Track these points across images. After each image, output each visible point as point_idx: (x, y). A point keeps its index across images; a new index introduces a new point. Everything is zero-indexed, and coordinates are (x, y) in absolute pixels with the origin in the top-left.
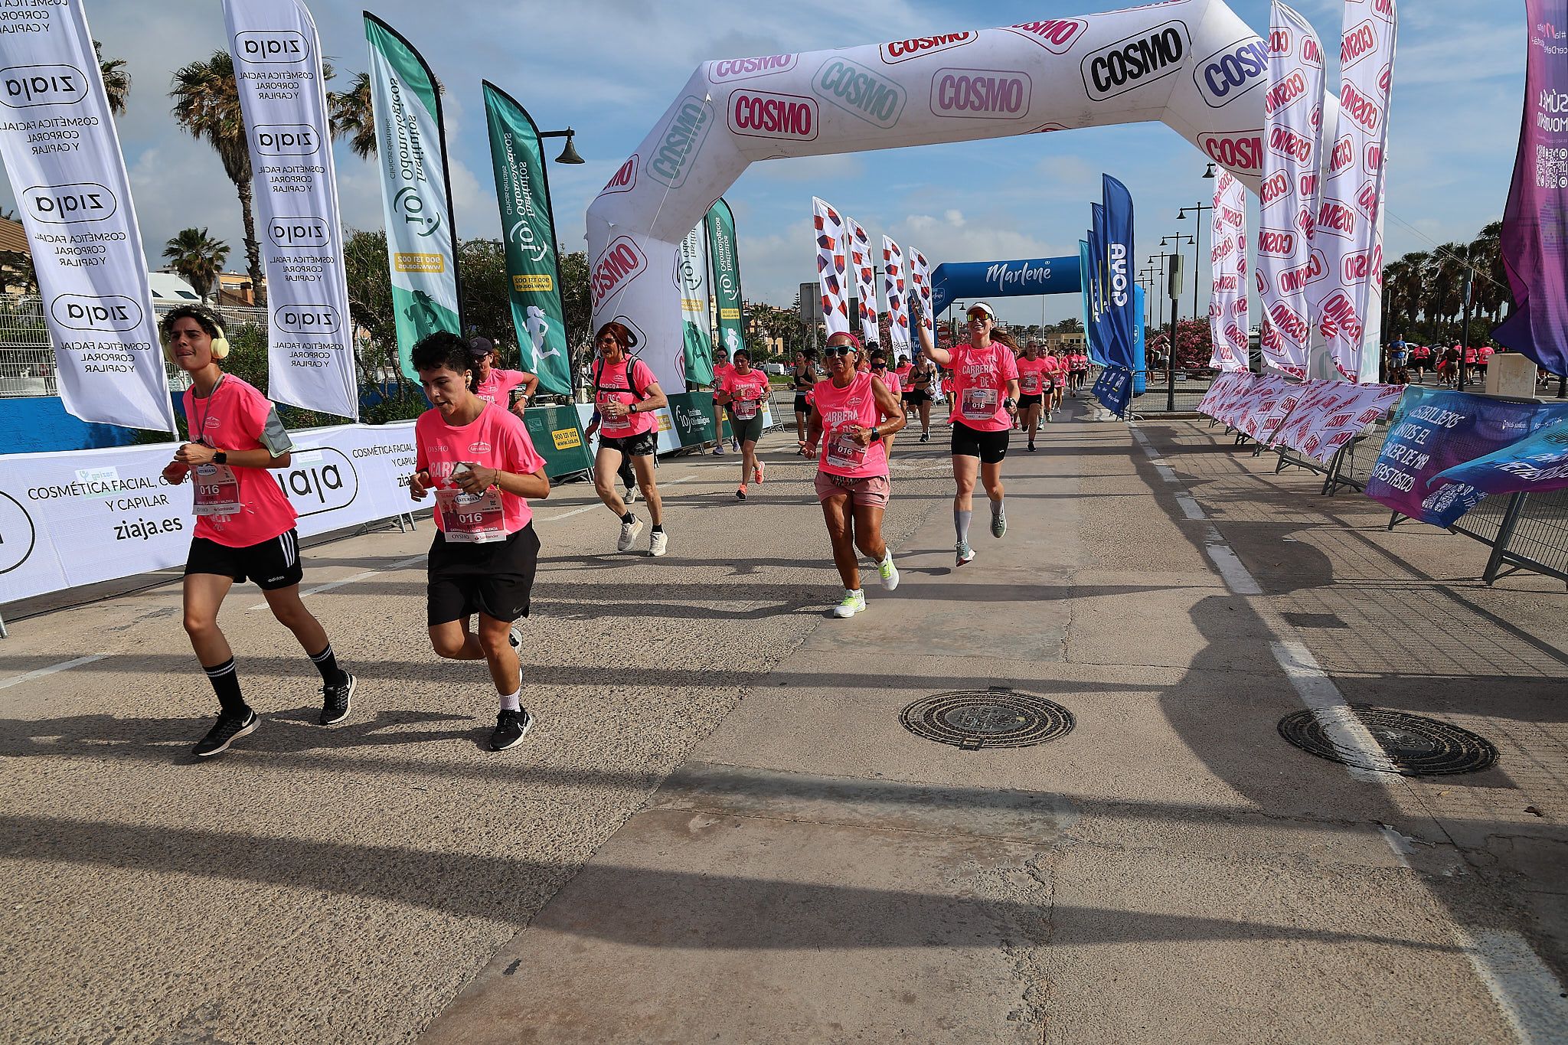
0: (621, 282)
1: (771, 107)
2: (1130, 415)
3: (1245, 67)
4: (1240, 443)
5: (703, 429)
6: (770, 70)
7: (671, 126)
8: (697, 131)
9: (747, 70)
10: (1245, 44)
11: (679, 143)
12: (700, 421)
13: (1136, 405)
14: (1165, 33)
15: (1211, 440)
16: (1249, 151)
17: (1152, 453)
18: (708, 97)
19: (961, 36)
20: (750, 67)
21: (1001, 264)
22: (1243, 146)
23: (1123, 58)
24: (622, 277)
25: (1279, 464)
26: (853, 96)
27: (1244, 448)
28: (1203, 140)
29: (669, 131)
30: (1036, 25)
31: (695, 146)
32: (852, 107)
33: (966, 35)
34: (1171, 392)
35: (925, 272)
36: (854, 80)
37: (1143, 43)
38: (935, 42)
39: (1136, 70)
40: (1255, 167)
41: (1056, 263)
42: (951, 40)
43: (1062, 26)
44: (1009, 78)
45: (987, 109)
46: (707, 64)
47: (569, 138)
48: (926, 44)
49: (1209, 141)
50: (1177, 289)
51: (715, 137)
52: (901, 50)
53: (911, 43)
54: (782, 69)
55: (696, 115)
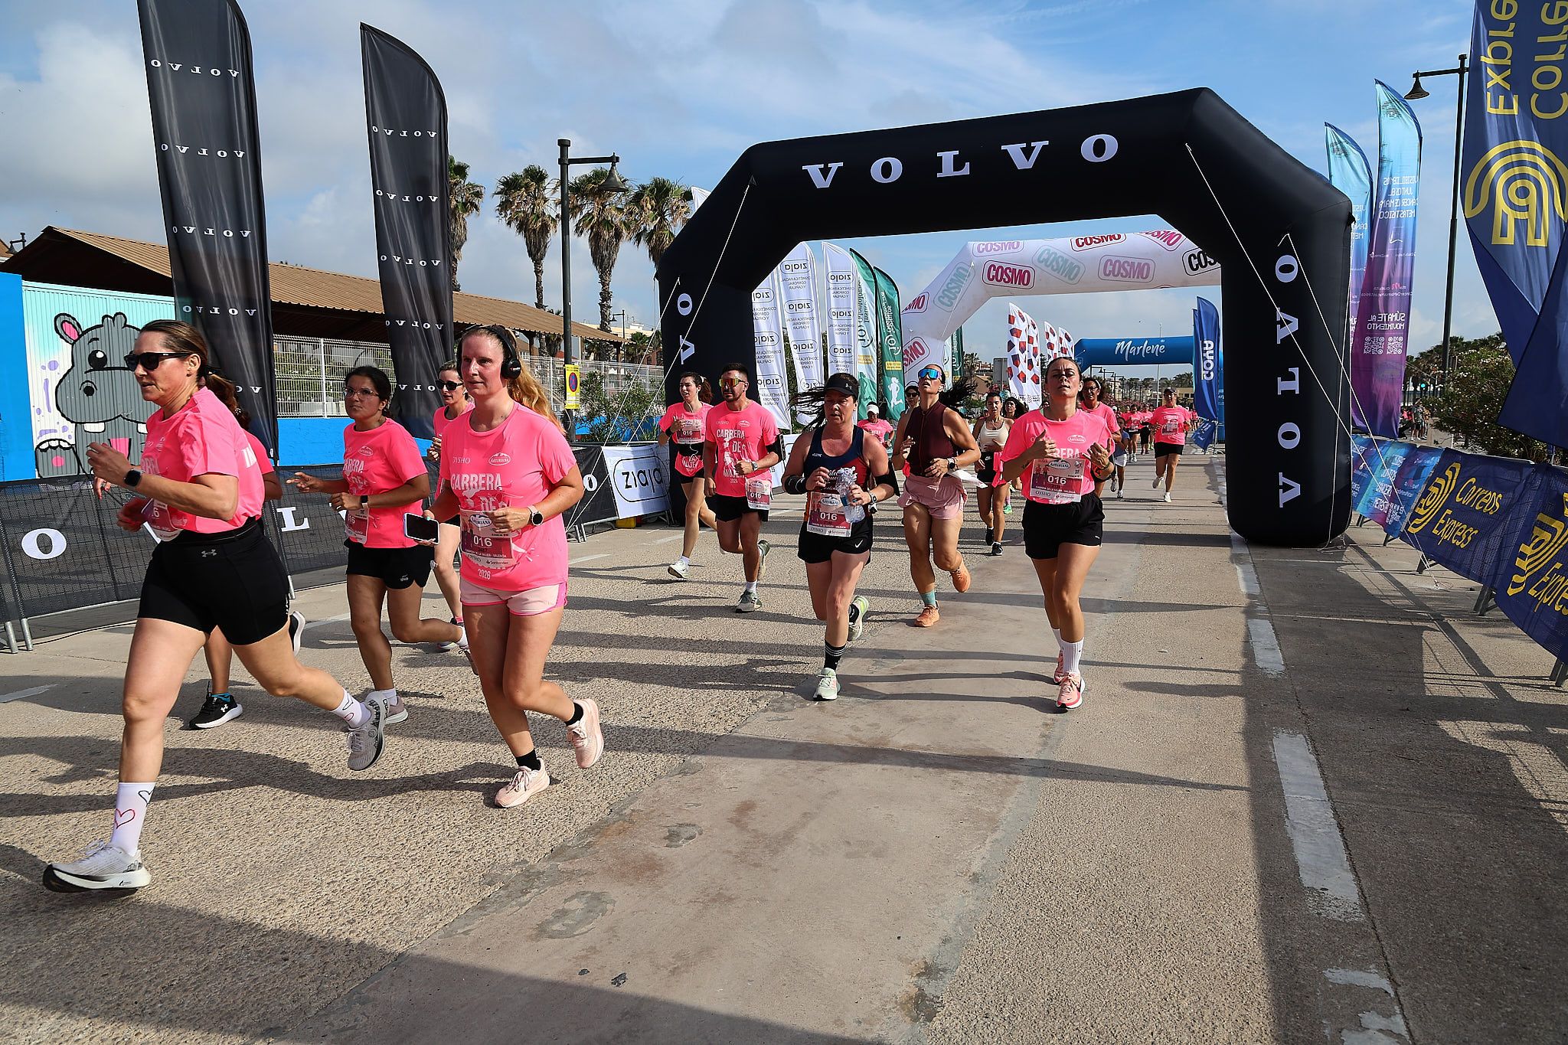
1: (1008, 271)
6: (1008, 250)
7: (949, 278)
8: (964, 282)
9: (995, 250)
11: (954, 288)
18: (972, 264)
19: (1117, 237)
20: (996, 248)
21: (1127, 341)
23: (1206, 255)
26: (1055, 268)
29: (949, 281)
30: (1159, 232)
31: (963, 290)
32: (1053, 273)
33: (1119, 236)
35: (1069, 346)
36: (1056, 259)
38: (1101, 240)
39: (1212, 262)
41: (1168, 341)
42: (1111, 240)
43: (1173, 235)
44: (1143, 262)
45: (1130, 276)
46: (970, 244)
48: (1097, 241)
51: (974, 285)
52: (1083, 243)
53: (1088, 240)
54: (1016, 250)
55: (963, 272)
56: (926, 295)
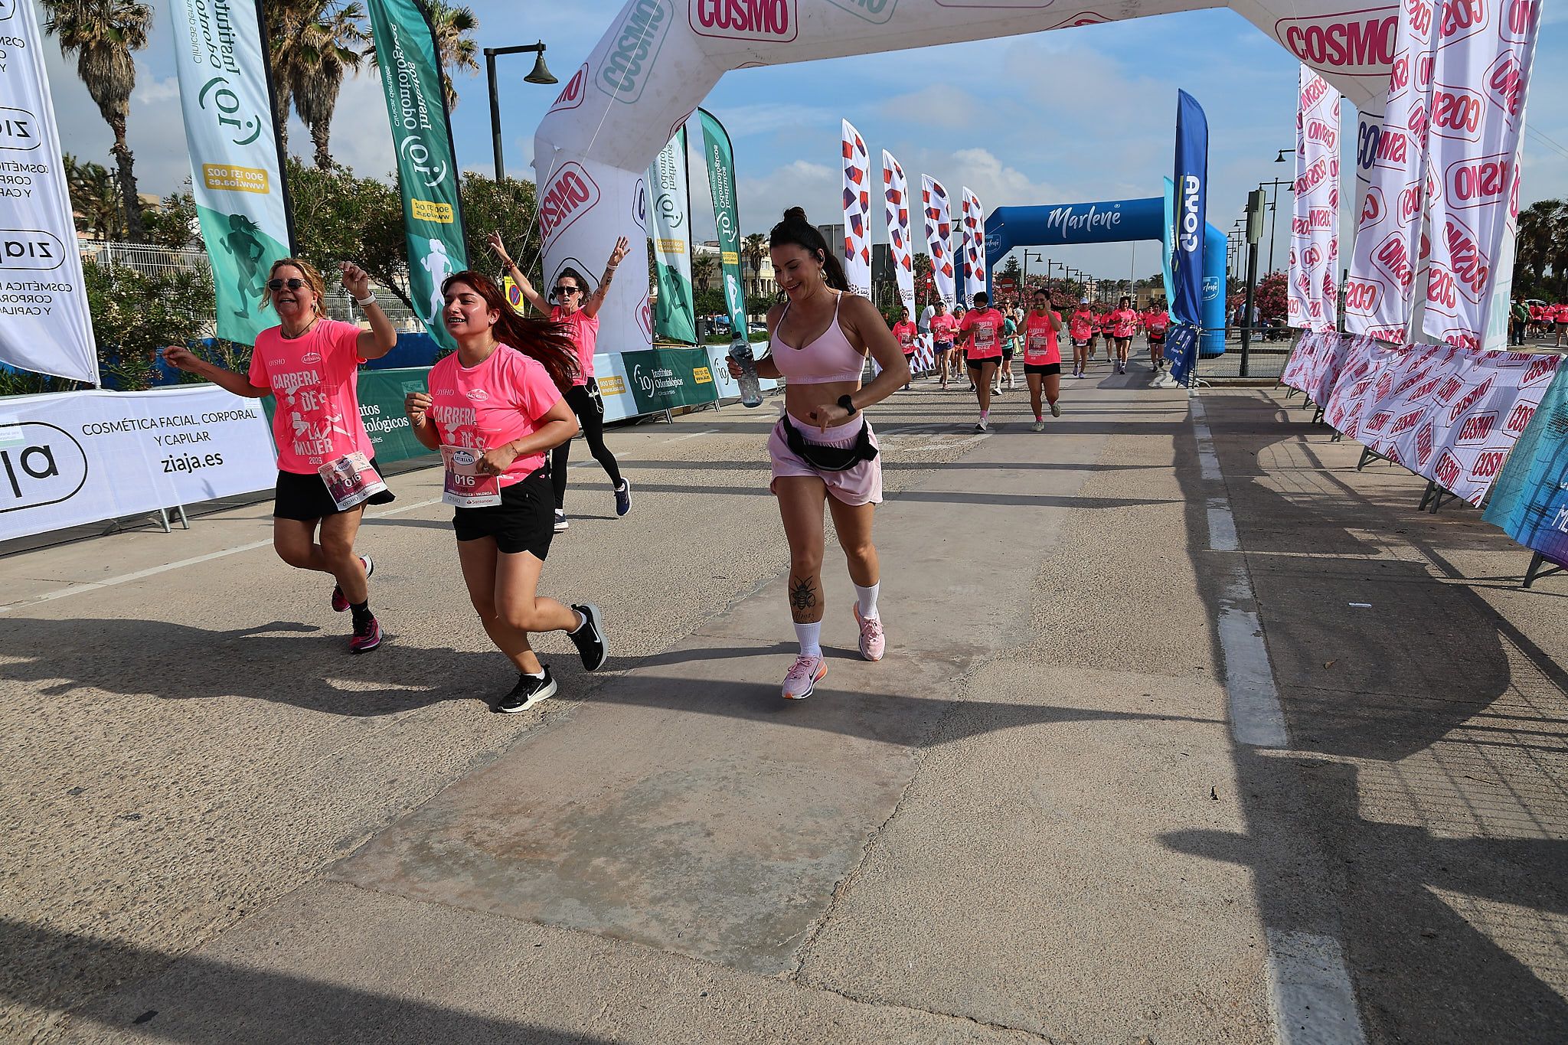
0: (570, 217)
2: (1194, 380)
4: (1318, 421)
5: (673, 392)
8: (650, 30)
11: (633, 47)
12: (670, 383)
13: (1203, 368)
15: (1285, 414)
16: (1343, 41)
17: (1203, 434)
21: (1065, 207)
22: (1336, 35)
24: (570, 211)
25: (1363, 457)
28: (1283, 27)
29: (622, 33)
31: (652, 51)
34: (1244, 353)
35: (980, 215)
40: (1350, 63)
41: (1127, 206)
47: (540, 54)
49: (1291, 31)
50: (1256, 233)
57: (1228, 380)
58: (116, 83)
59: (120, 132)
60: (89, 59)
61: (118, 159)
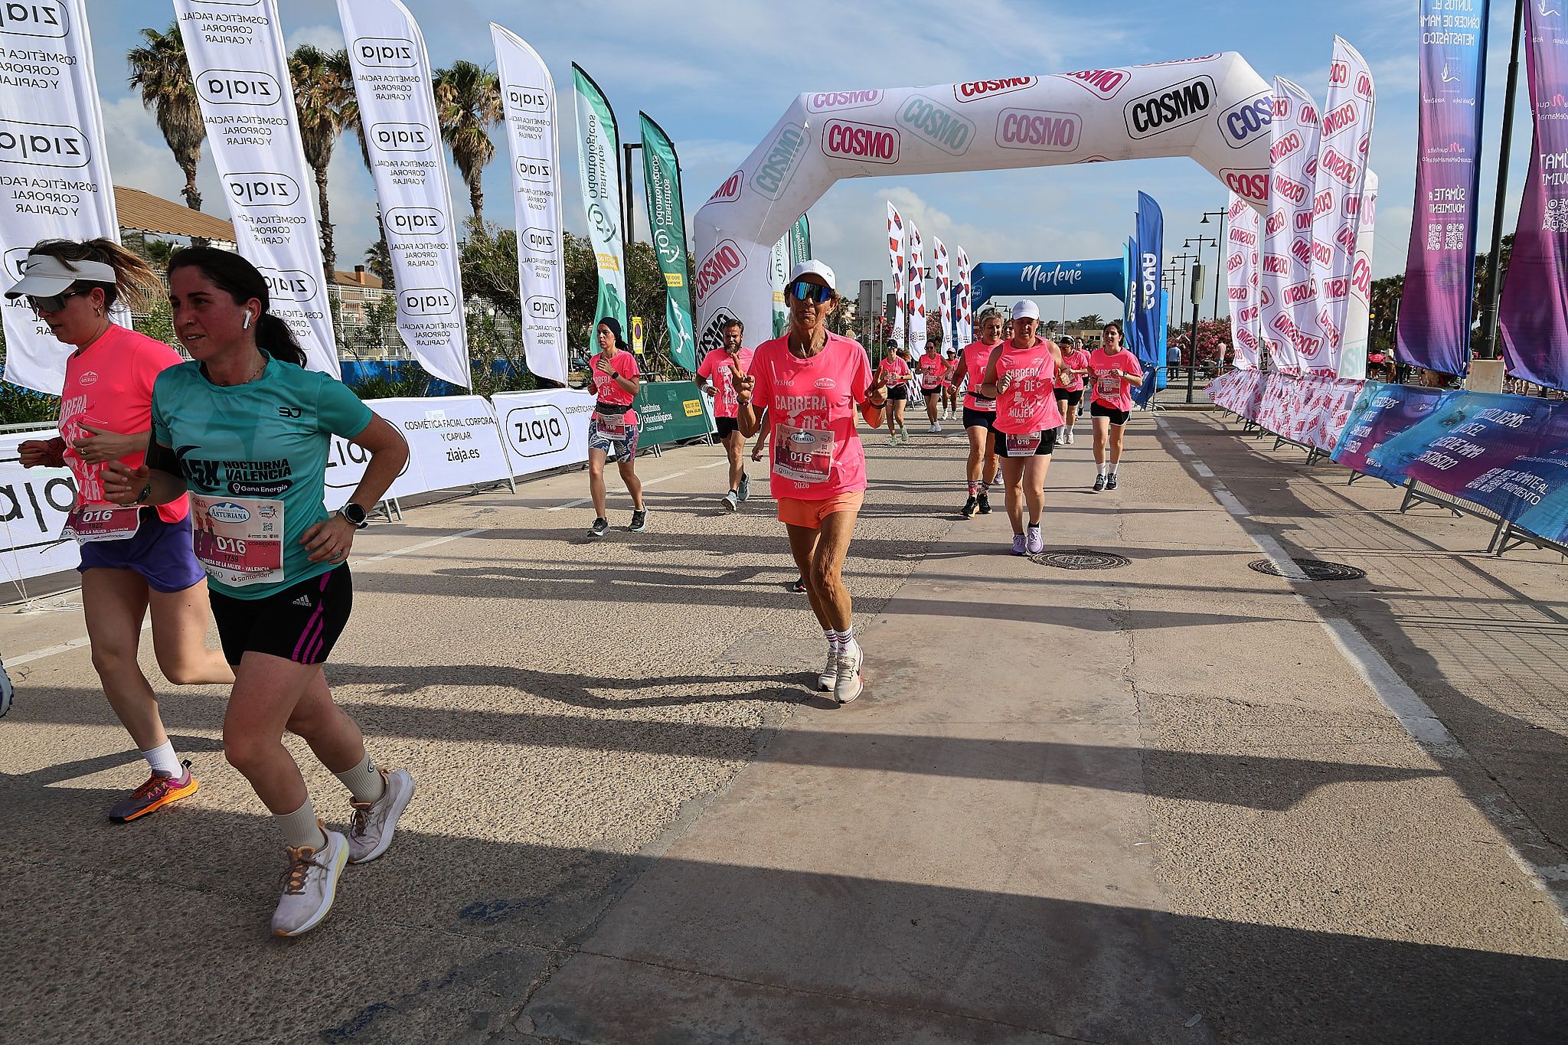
0: (725, 278)
1: (860, 135)
2: (1153, 406)
3: (1261, 116)
4: (1247, 429)
6: (859, 103)
7: (772, 149)
8: (795, 153)
9: (840, 102)
10: (1261, 97)
11: (779, 162)
13: (1157, 397)
14: (1195, 86)
15: (1224, 427)
16: (1262, 185)
18: (806, 125)
19: (1023, 81)
20: (843, 100)
21: (1035, 265)
22: (1257, 181)
23: (1161, 104)
24: (725, 274)
25: (1276, 443)
26: (930, 129)
27: (1251, 433)
28: (1225, 173)
29: (771, 152)
30: (1087, 73)
32: (930, 138)
33: (1028, 80)
34: (1189, 388)
35: (965, 270)
36: (931, 116)
37: (1177, 93)
38: (1000, 85)
39: (1170, 116)
40: (1265, 200)
41: (1087, 265)
42: (1015, 84)
43: (1109, 75)
44: (1064, 118)
45: (1043, 143)
46: (805, 96)
48: (994, 86)
49: (1229, 176)
51: (810, 159)
52: (972, 91)
53: (980, 85)
54: (870, 103)
55: (795, 139)
56: (736, 177)
57: (1178, 406)
58: (191, 132)
59: (190, 176)
60: (168, 110)
61: (188, 200)
